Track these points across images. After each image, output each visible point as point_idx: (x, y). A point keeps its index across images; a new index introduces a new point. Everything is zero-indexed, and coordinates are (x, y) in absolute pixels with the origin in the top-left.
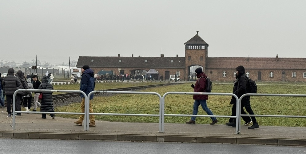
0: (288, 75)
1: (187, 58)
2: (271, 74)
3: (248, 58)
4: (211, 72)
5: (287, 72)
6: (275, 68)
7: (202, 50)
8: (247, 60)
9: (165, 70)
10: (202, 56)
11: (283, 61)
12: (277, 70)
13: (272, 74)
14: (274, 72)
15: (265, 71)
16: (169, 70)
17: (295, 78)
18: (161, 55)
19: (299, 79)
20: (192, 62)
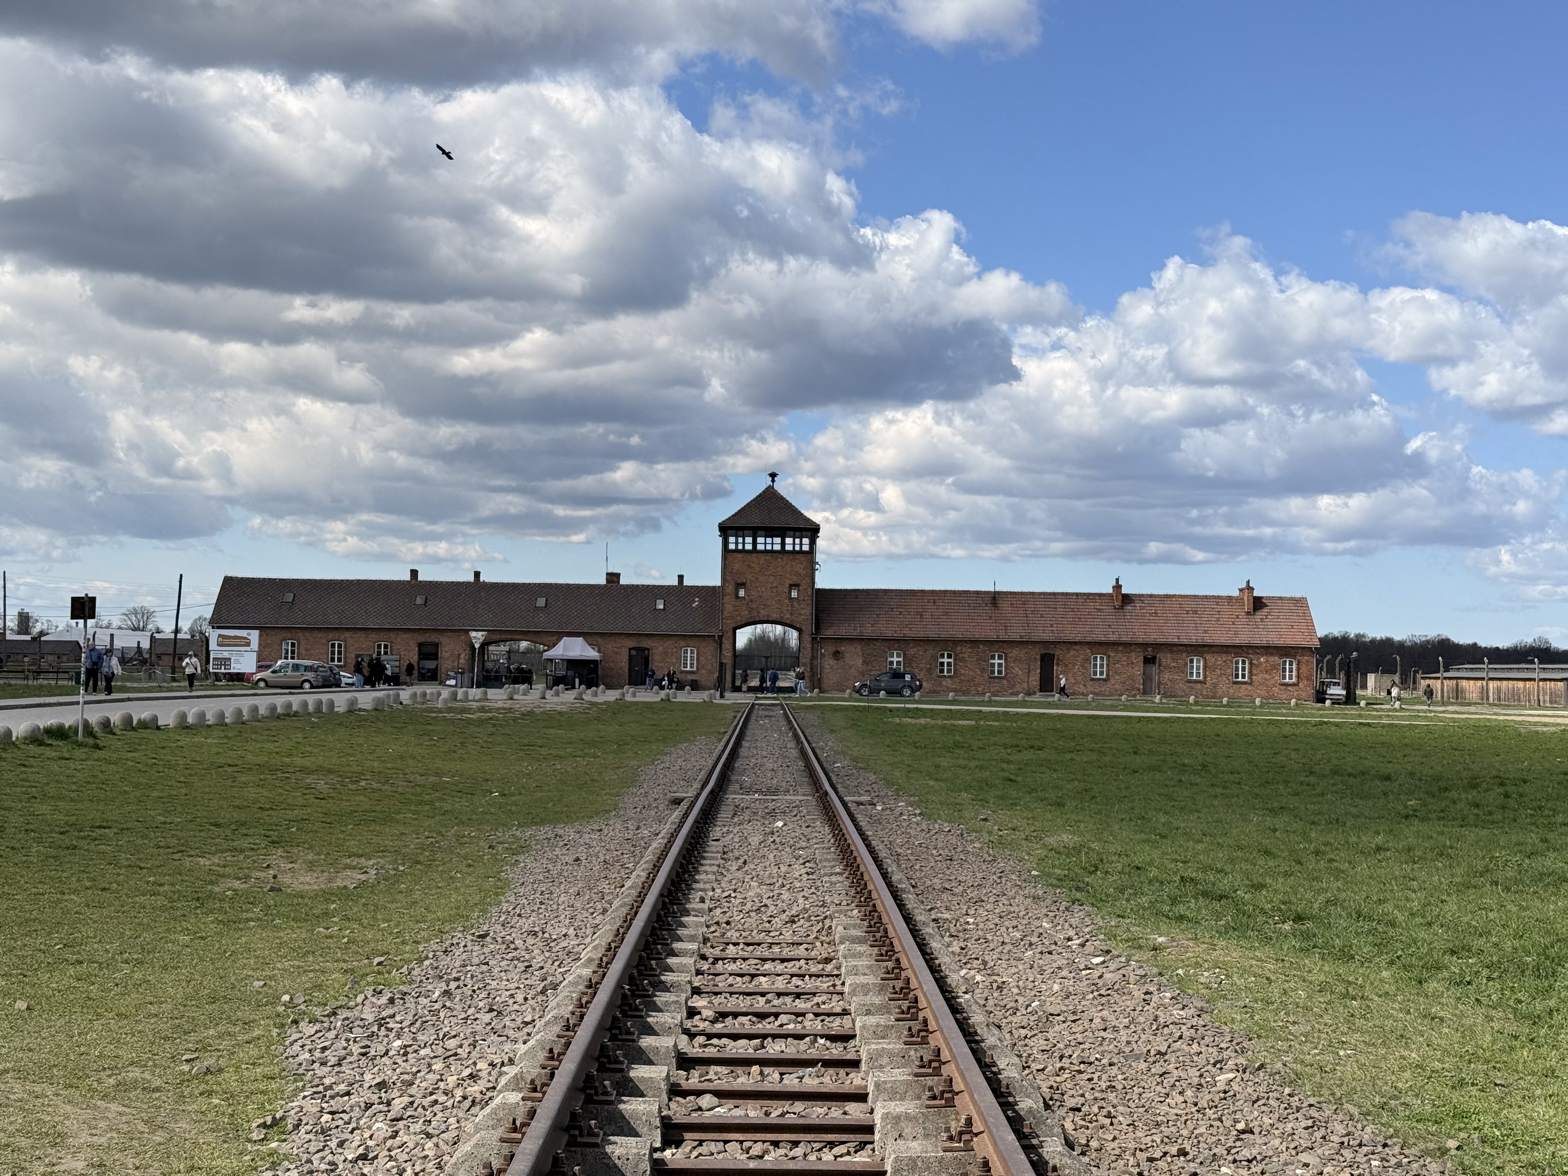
0: (1167, 667)
1: (730, 588)
2: (1095, 666)
3: (995, 593)
4: (837, 655)
5: (1165, 658)
6: (1113, 638)
7: (798, 556)
8: (988, 599)
9: (631, 643)
10: (795, 580)
11: (1142, 608)
12: (1120, 648)
13: (1102, 666)
14: (1109, 657)
15: (1072, 652)
16: (645, 643)
17: (1200, 682)
18: (608, 574)
19: (1215, 686)
20: (754, 606)
